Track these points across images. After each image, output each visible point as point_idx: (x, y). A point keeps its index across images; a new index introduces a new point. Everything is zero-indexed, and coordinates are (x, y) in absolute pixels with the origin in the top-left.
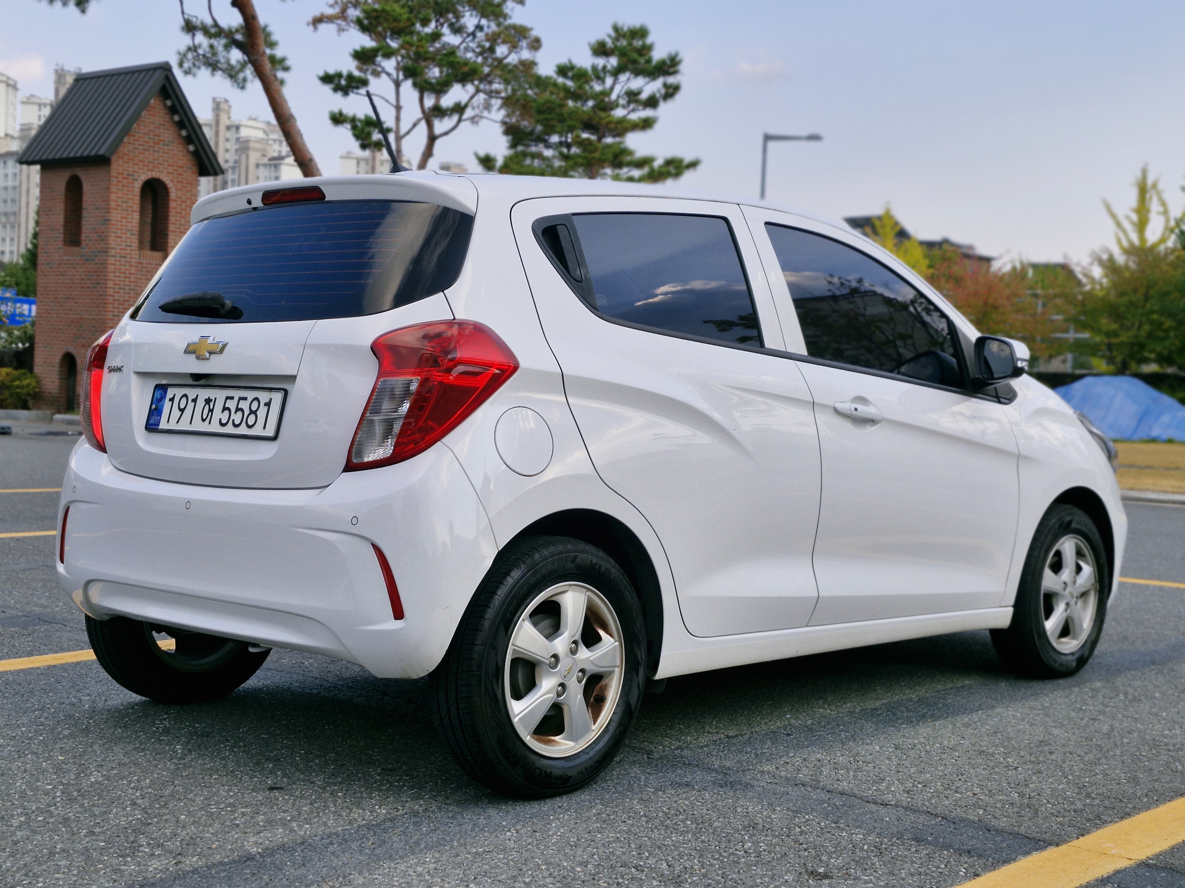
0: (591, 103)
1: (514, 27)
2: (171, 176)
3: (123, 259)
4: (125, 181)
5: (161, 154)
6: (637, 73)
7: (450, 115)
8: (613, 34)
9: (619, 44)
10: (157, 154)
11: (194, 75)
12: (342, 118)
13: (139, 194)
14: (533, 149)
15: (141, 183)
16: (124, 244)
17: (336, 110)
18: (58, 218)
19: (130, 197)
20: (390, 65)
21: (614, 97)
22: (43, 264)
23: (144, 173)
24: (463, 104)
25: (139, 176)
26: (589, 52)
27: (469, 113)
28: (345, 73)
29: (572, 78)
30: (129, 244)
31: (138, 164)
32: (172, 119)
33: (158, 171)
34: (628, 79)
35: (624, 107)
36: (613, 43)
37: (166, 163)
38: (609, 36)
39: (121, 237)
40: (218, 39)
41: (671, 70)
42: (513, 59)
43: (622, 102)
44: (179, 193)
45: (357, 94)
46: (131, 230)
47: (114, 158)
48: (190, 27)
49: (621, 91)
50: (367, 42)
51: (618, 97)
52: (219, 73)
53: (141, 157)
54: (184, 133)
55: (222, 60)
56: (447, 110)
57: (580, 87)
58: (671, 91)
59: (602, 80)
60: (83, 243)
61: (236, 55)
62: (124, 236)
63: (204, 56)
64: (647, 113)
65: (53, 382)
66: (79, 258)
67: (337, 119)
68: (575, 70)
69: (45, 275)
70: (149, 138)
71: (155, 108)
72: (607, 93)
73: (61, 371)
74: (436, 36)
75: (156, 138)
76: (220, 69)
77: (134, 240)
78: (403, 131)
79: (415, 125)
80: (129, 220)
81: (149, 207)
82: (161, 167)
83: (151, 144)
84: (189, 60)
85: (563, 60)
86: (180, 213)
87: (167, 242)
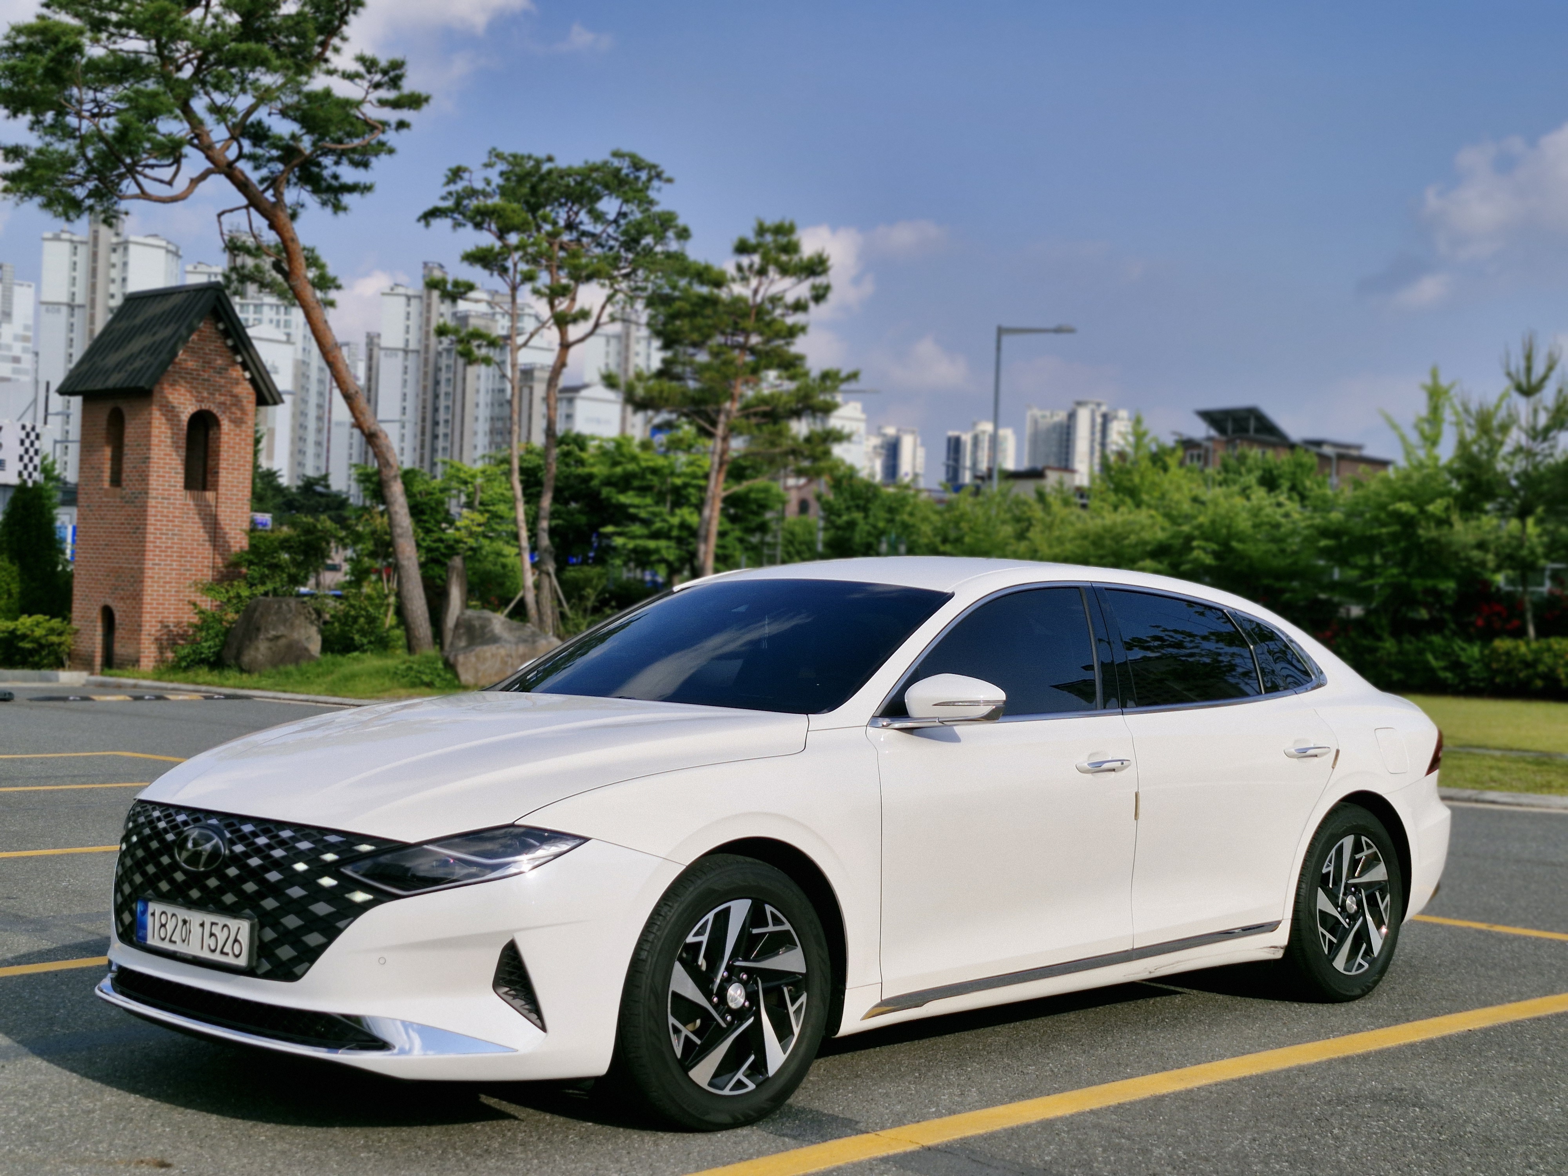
2: (223, 407)
3: (166, 501)
4: (169, 414)
5: (212, 382)
8: (756, 229)
9: (762, 240)
10: (206, 383)
12: (447, 330)
13: (185, 428)
15: (189, 416)
16: (167, 484)
17: (442, 321)
19: (175, 431)
22: (83, 506)
23: (191, 405)
25: (186, 409)
26: (730, 251)
28: (450, 277)
30: (173, 483)
31: (184, 395)
32: (225, 343)
33: (209, 403)
34: (774, 280)
36: (756, 239)
37: (217, 392)
38: (752, 232)
39: (163, 477)
41: (820, 270)
42: (660, 251)
44: (233, 425)
45: (464, 300)
46: (176, 469)
47: (156, 390)
48: (231, 247)
49: (766, 294)
53: (188, 385)
54: (238, 358)
56: (577, 315)
58: (821, 293)
59: (746, 281)
60: (124, 483)
62: (167, 475)
63: (249, 275)
64: (797, 318)
65: (91, 639)
66: (118, 500)
68: (712, 273)
69: (85, 519)
70: (197, 365)
71: (205, 332)
73: (100, 627)
75: (206, 365)
77: (179, 479)
78: (519, 342)
79: (541, 329)
80: (174, 457)
82: (212, 396)
83: (200, 372)
86: (234, 448)
87: (217, 481)
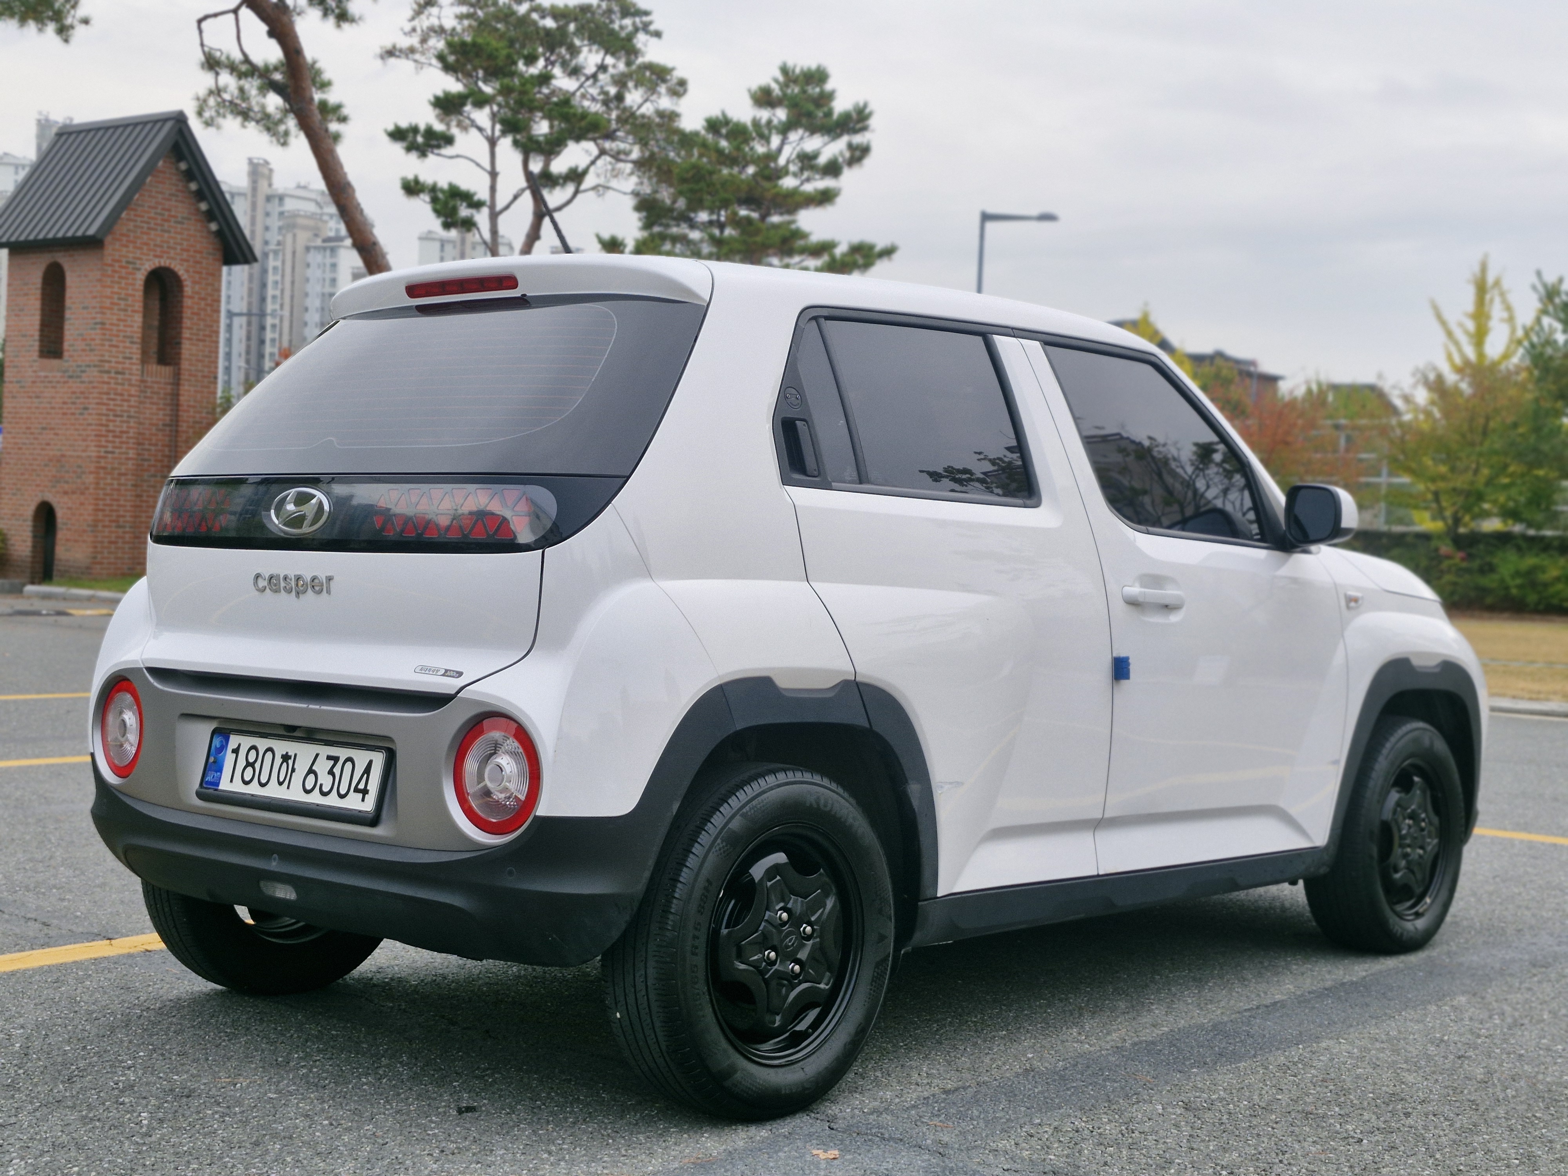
0: (751, 170)
1: (650, 67)
2: (185, 264)
3: (120, 376)
4: (124, 271)
5: (172, 235)
6: (813, 130)
7: (563, 185)
8: (781, 78)
9: (789, 91)
10: (166, 235)
11: (219, 127)
12: (419, 187)
13: (142, 288)
14: (674, 230)
15: (146, 273)
16: (121, 355)
17: (410, 177)
18: (33, 320)
19: (130, 292)
20: (482, 116)
21: (782, 161)
22: (11, 382)
23: (148, 260)
24: (580, 169)
25: (142, 264)
26: (748, 102)
27: (590, 181)
28: (422, 127)
29: (727, 137)
30: (128, 355)
31: (141, 248)
32: (187, 187)
33: (168, 258)
34: (802, 138)
35: (795, 175)
36: (781, 89)
37: (179, 247)
38: (776, 81)
39: (117, 347)
40: (250, 79)
41: (859, 126)
42: (648, 109)
43: (792, 168)
44: (197, 287)
45: (439, 155)
46: (132, 337)
47: (108, 240)
48: (212, 63)
49: (791, 154)
50: (453, 85)
51: (788, 162)
52: (252, 125)
53: (145, 237)
54: (203, 206)
55: (256, 109)
56: (560, 176)
57: (738, 149)
58: (858, 153)
59: (766, 139)
60: (66, 354)
61: (274, 102)
62: (121, 345)
63: (231, 102)
64: (826, 183)
65: (25, 541)
66: (59, 374)
67: (412, 188)
68: (731, 125)
69: (14, 397)
70: (156, 213)
71: (164, 172)
72: (772, 156)
73: (35, 526)
74: (545, 78)
75: (166, 213)
76: (253, 119)
77: (134, 350)
78: (499, 206)
79: (516, 197)
80: (129, 323)
81: (156, 305)
82: (172, 252)
83: (159, 222)
84: (211, 108)
85: (715, 112)
86: (198, 314)
87: (179, 354)
